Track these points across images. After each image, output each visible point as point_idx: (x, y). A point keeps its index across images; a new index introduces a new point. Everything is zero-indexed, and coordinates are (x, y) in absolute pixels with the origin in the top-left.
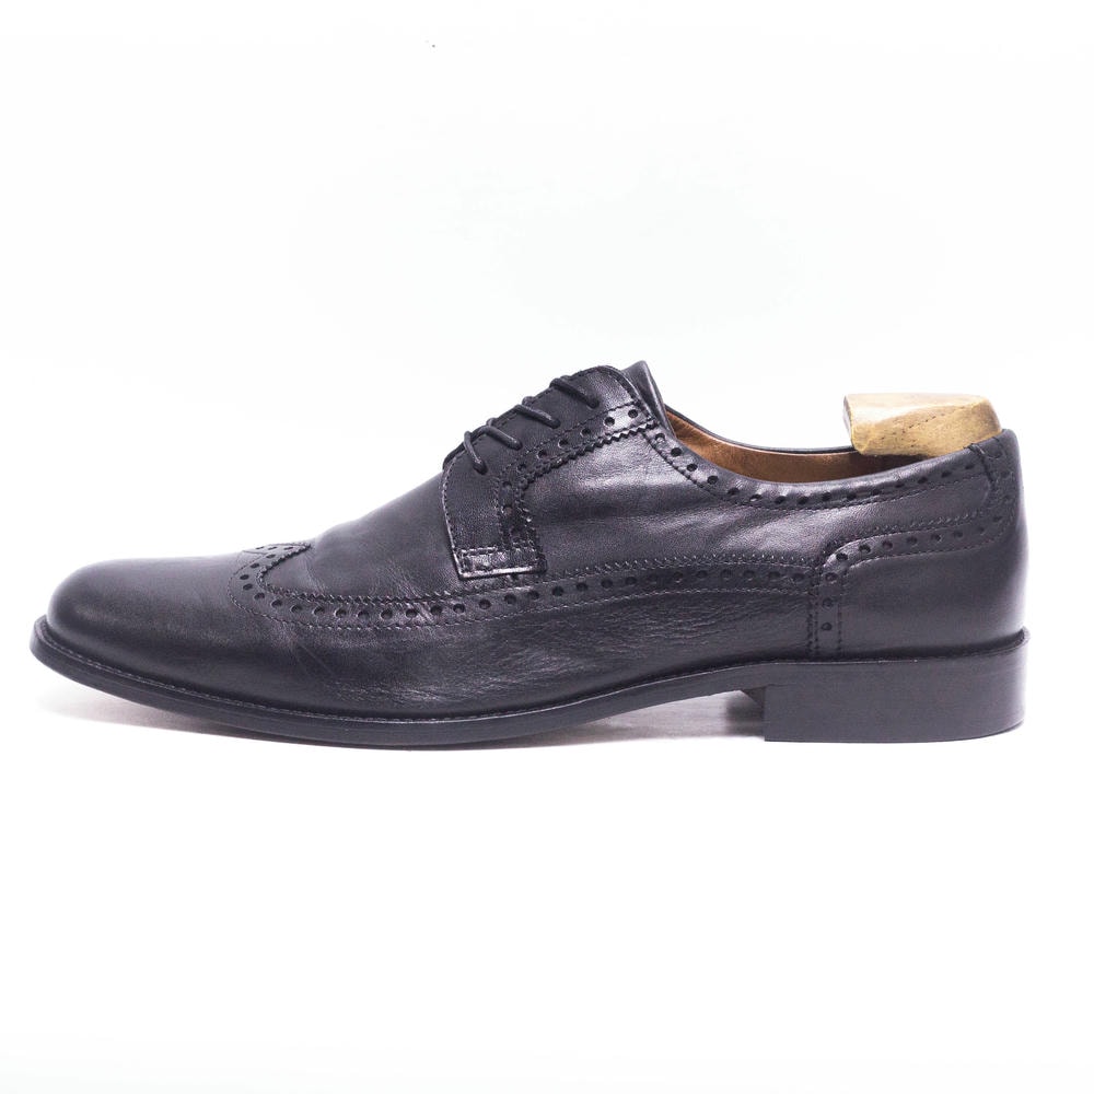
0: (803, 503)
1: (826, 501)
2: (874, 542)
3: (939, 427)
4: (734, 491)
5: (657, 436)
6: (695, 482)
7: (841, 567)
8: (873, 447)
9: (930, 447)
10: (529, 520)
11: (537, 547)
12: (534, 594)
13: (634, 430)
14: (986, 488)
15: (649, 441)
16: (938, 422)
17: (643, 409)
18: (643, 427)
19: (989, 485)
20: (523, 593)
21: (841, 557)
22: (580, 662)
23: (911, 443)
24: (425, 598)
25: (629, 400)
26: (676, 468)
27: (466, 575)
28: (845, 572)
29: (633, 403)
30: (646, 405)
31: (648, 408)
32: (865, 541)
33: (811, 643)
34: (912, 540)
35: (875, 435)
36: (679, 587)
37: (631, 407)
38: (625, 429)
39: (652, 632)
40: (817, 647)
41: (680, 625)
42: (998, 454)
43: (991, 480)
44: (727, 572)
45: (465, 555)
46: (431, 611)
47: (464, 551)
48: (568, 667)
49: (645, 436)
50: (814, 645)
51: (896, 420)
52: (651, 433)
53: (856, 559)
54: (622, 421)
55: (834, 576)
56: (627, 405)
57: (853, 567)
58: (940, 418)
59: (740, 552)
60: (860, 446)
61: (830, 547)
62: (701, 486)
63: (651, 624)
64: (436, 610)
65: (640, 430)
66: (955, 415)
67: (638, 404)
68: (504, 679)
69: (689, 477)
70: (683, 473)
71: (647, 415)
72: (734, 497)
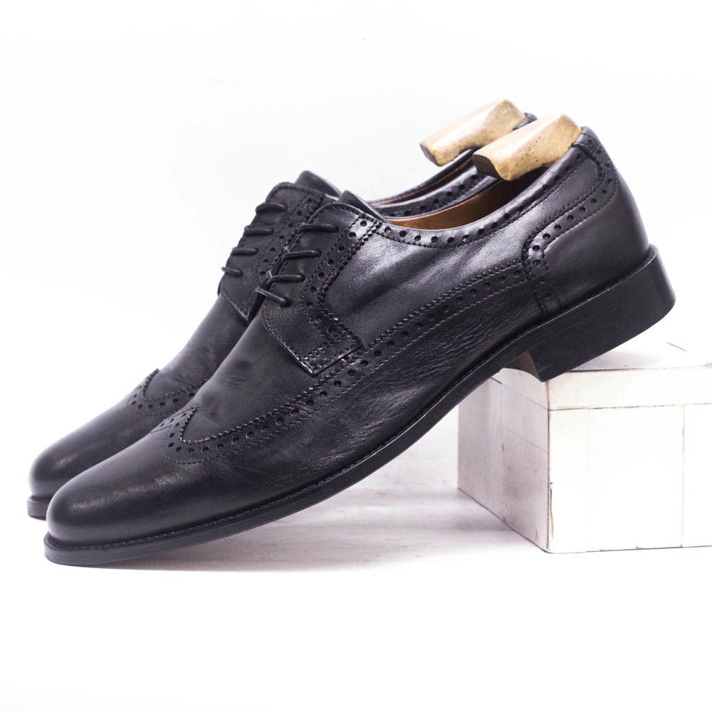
0: (495, 227)
1: (508, 219)
2: (549, 229)
3: (546, 142)
4: (451, 240)
5: (386, 230)
6: (425, 246)
7: (539, 254)
8: (514, 173)
9: (547, 157)
10: (336, 319)
11: (351, 333)
12: (365, 362)
13: (370, 233)
14: (594, 166)
15: (383, 235)
16: (544, 139)
17: (368, 218)
18: (374, 228)
19: (594, 163)
20: (358, 365)
21: (536, 248)
22: (413, 391)
23: (535, 160)
24: (298, 399)
25: (357, 216)
26: (409, 243)
27: (316, 372)
28: (543, 256)
29: (359, 217)
30: (368, 215)
31: (370, 216)
32: (544, 231)
33: (542, 310)
34: (571, 217)
35: (512, 166)
36: (449, 315)
37: (361, 220)
38: (364, 235)
39: (447, 350)
40: (547, 311)
41: (461, 337)
42: (590, 142)
43: (594, 159)
44: (474, 291)
45: (308, 360)
46: (307, 404)
47: (306, 358)
48: (406, 398)
49: (378, 234)
50: (545, 310)
51: (519, 151)
52: (381, 230)
53: (545, 245)
54: (360, 231)
55: (538, 261)
56: (357, 220)
57: (545, 251)
58: (544, 136)
59: (475, 275)
60: (506, 176)
61: (526, 245)
62: (430, 246)
63: (444, 345)
64: (310, 402)
65: (374, 231)
66: (551, 130)
67: (363, 216)
68: (373, 424)
69: (420, 245)
70: (414, 244)
71: (372, 220)
72: (453, 244)
